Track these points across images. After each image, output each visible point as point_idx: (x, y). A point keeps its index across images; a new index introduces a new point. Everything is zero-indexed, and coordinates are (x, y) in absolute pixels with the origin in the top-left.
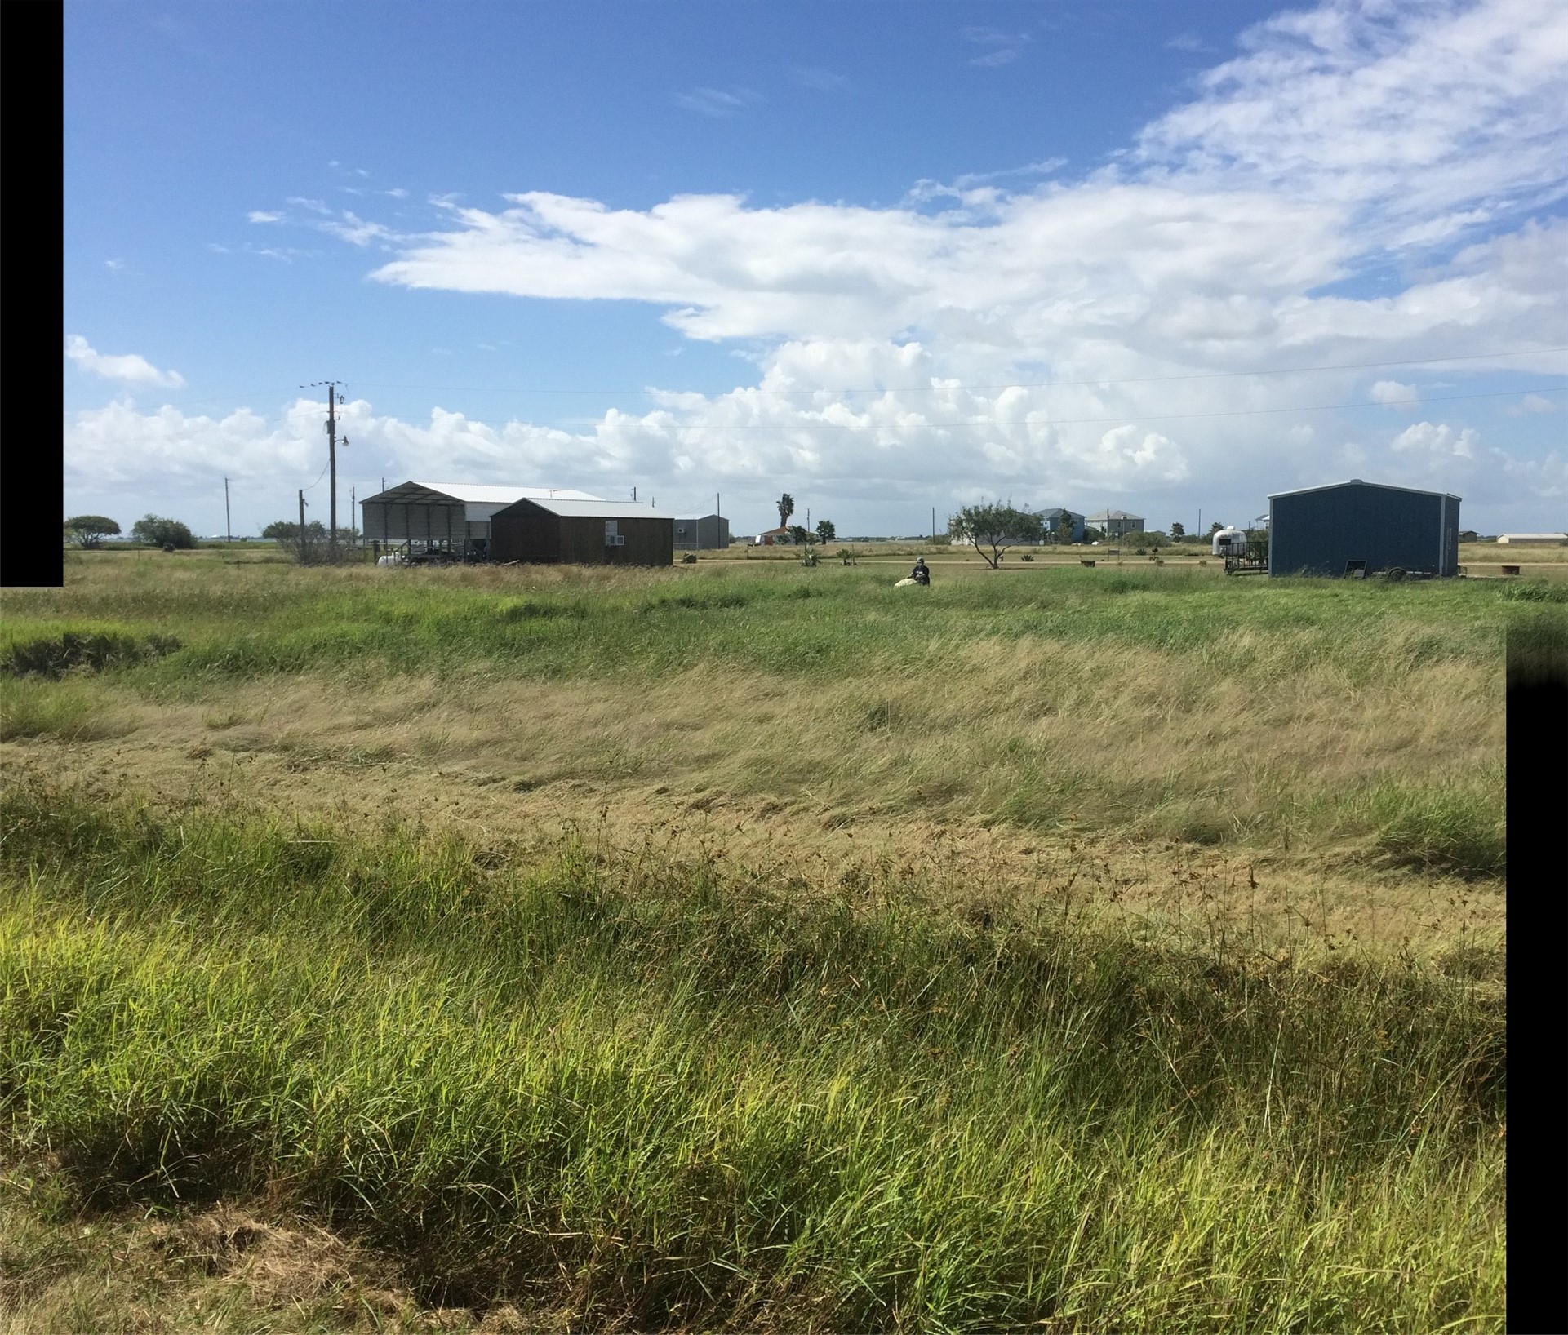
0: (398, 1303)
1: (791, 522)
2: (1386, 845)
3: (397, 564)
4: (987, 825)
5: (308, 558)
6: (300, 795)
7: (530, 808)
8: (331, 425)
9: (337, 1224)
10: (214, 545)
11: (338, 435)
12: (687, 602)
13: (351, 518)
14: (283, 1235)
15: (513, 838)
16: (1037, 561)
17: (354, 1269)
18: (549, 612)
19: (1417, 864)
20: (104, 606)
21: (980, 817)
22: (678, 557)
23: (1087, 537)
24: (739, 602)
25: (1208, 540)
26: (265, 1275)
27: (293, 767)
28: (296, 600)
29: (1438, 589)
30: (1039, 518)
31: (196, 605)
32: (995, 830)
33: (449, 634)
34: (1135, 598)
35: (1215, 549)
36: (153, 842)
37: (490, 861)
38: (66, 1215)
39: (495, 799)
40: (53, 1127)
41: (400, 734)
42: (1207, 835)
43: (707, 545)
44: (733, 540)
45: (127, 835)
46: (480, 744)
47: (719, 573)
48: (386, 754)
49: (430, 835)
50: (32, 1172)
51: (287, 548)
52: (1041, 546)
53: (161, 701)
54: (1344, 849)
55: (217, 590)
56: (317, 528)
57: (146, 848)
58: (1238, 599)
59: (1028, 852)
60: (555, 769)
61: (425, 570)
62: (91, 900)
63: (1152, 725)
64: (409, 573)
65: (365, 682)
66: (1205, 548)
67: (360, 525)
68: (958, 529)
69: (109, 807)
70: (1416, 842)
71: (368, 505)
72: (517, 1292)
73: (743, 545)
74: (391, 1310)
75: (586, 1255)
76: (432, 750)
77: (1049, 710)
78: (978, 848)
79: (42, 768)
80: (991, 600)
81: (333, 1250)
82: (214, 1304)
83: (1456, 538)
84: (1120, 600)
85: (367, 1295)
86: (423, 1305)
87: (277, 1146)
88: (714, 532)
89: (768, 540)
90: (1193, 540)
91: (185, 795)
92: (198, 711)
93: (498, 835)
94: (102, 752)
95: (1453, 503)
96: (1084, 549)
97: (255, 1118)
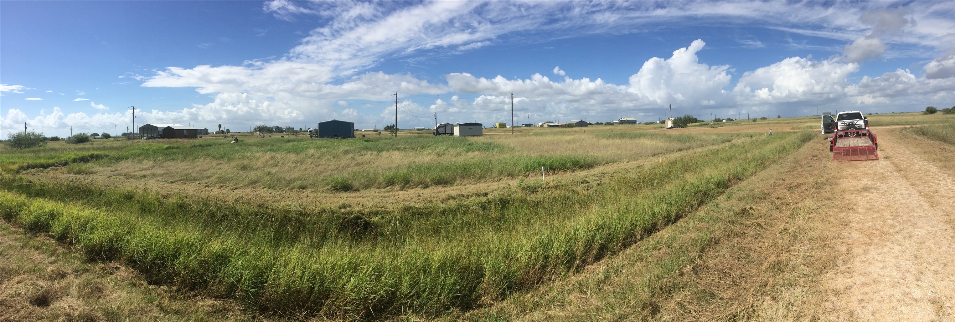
0: (144, 283)
1: (221, 129)
2: (332, 187)
3: (146, 139)
4: (263, 188)
5: (129, 139)
6: (128, 184)
7: (173, 187)
8: (133, 114)
9: (133, 267)
10: (114, 137)
11: (135, 116)
12: (200, 146)
13: (137, 131)
14: (124, 268)
15: (169, 193)
16: (272, 137)
17: (136, 276)
18: (173, 148)
19: (337, 190)
20: (97, 149)
21: (261, 187)
22: (198, 138)
23: (282, 131)
24: (210, 146)
25: (307, 131)
26: (120, 275)
27: (127, 178)
28: (128, 146)
29: (351, 140)
30: (272, 128)
31: (111, 148)
32: (264, 189)
33: (155, 152)
34: (291, 143)
35: (308, 133)
36: (101, 193)
37: (164, 197)
38: (86, 262)
39: (166, 185)
40: (84, 245)
41: (148, 172)
42: (303, 188)
43: (204, 134)
44: (209, 133)
45: (96, 192)
46: (163, 174)
47: (205, 140)
48: (144, 176)
49: (153, 192)
50: (80, 254)
51: (126, 137)
52: (273, 134)
53: (103, 166)
54: (326, 188)
55: (115, 145)
56: (131, 133)
57: (100, 195)
58: (312, 143)
59: (270, 193)
60: (178, 179)
61: (150, 140)
62: (90, 204)
63: (295, 167)
64: (148, 141)
65: (140, 162)
66: (306, 133)
67: (139, 132)
68: (255, 130)
69: (94, 187)
70: (337, 186)
71: (140, 128)
72: (166, 283)
73: (212, 134)
74: (142, 285)
75: (180, 276)
76: (154, 175)
77: (277, 166)
78: (261, 193)
79: (82, 179)
80: (262, 145)
81: (132, 272)
82: (112, 280)
83: (354, 130)
84: (288, 144)
85: (138, 281)
86: (149, 284)
87: (123, 251)
88: (205, 132)
89: (216, 133)
90: (304, 131)
91: (107, 185)
92: (109, 168)
93: (166, 192)
94: (92, 176)
95: (353, 124)
96: (282, 134)
97: (119, 246)
